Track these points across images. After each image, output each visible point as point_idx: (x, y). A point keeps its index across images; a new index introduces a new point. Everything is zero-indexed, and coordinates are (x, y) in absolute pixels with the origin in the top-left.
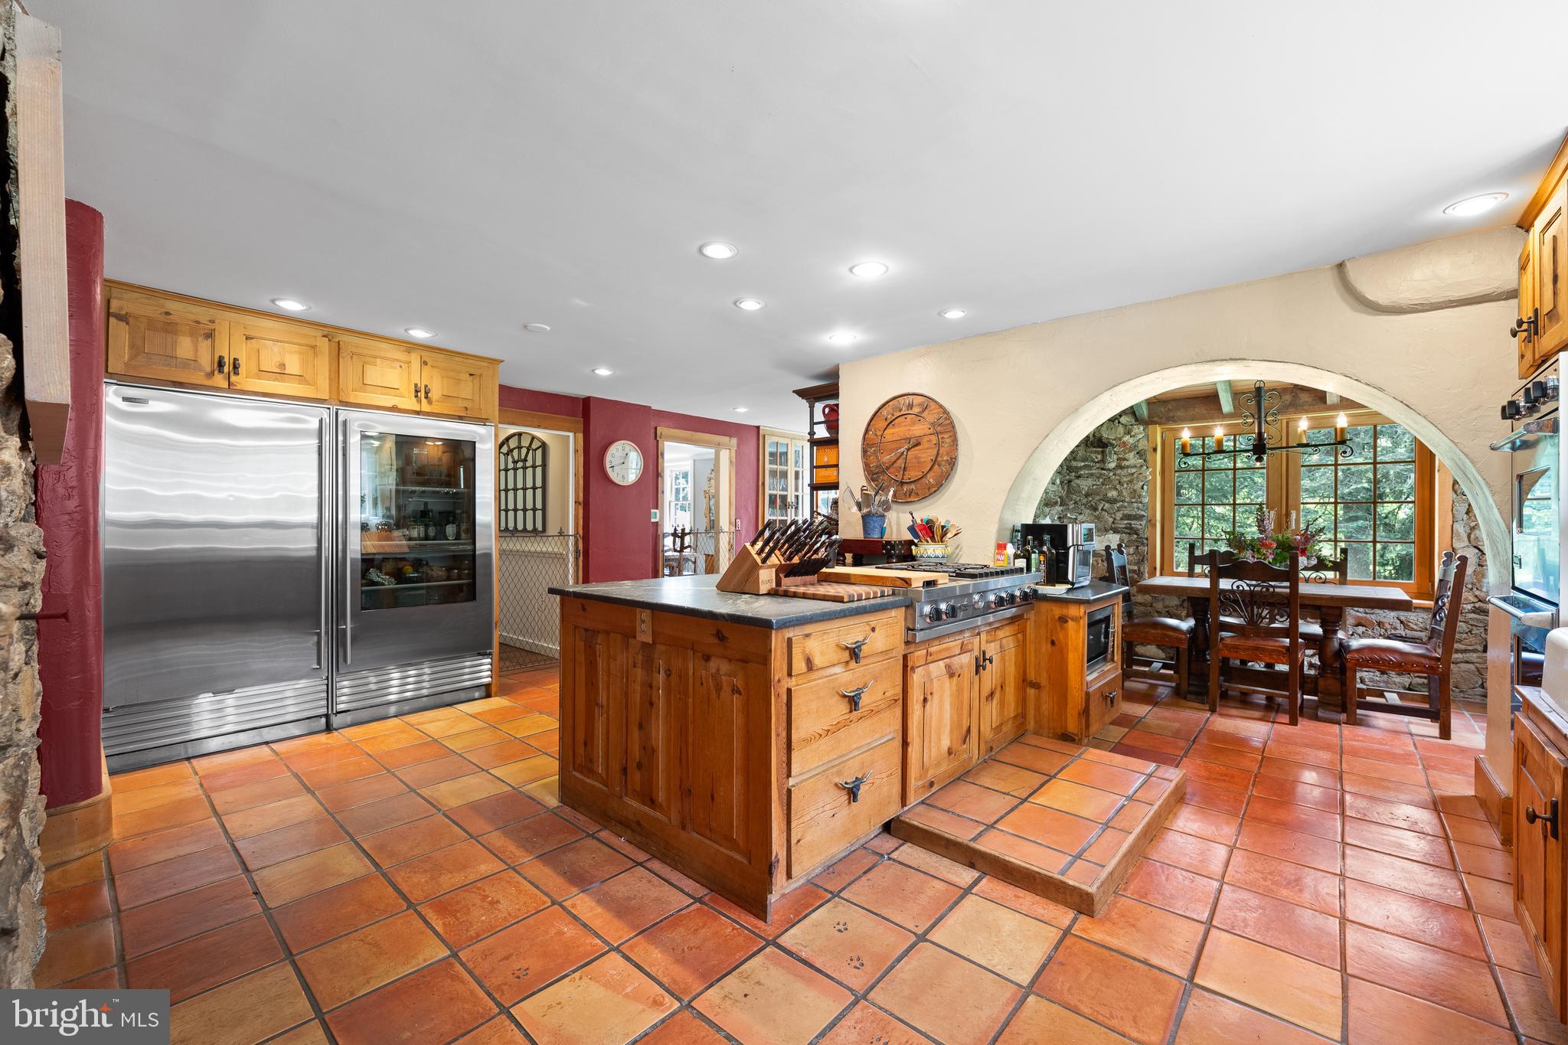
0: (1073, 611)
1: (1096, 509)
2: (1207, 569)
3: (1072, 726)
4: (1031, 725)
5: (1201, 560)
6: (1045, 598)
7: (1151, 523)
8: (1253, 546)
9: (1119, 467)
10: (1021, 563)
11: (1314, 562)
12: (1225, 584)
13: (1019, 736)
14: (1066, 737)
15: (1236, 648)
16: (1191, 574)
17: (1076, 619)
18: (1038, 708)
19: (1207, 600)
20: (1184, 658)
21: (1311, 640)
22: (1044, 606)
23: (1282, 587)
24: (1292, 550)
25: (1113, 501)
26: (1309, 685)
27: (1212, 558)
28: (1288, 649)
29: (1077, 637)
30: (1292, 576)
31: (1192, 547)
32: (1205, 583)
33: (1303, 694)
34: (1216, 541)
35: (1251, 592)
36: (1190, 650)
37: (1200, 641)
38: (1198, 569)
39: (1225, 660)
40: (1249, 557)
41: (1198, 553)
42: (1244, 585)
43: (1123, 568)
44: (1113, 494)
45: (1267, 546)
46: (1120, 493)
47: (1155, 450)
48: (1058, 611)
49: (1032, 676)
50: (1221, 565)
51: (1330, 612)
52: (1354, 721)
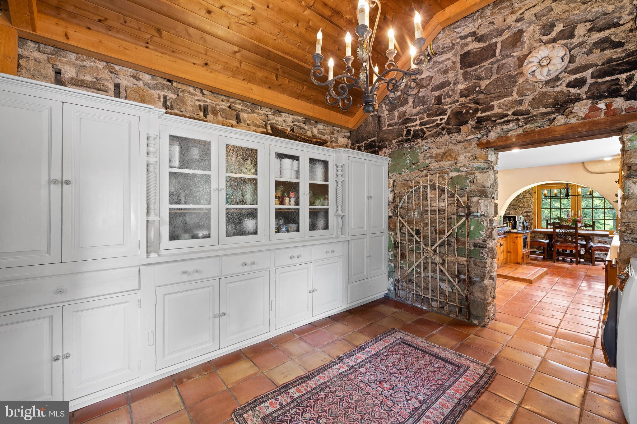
0: (519, 235)
1: (516, 210)
2: (552, 227)
3: (519, 261)
4: (509, 261)
5: (551, 224)
6: (512, 233)
7: (534, 214)
8: (566, 221)
9: (524, 197)
10: (505, 225)
11: (583, 225)
12: (557, 230)
13: (506, 263)
14: (518, 263)
15: (561, 246)
16: (547, 228)
17: (520, 237)
18: (510, 257)
19: (553, 234)
20: (546, 250)
21: (582, 246)
22: (512, 234)
23: (573, 231)
24: (576, 222)
25: (522, 207)
26: (581, 256)
27: (554, 224)
28: (575, 246)
29: (520, 241)
30: (576, 228)
31: (547, 221)
32: (552, 230)
33: (580, 259)
34: (555, 219)
35: (565, 233)
36: (547, 247)
37: (550, 246)
38: (549, 226)
39: (558, 250)
40: (564, 224)
41: (549, 222)
42: (563, 231)
43: (527, 226)
44: (522, 205)
45: (569, 221)
46: (524, 205)
47: (535, 193)
48: (515, 235)
49: (509, 250)
50: (556, 226)
51: (588, 238)
52: (594, 265)
